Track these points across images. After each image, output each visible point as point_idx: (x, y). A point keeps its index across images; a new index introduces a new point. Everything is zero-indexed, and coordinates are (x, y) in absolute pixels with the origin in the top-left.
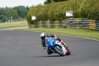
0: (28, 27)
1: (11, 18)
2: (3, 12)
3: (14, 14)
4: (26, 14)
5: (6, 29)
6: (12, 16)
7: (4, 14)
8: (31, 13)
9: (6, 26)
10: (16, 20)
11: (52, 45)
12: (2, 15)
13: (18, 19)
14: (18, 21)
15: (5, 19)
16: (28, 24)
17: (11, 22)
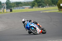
0: (58, 10)
1: (48, 5)
2: (43, 1)
3: (49, 2)
4: (57, 2)
5: (44, 12)
6: (48, 3)
7: (43, 2)
8: (60, 2)
9: (44, 10)
10: (51, 6)
11: (28, 27)
12: (42, 3)
13: (52, 5)
14: (52, 6)
15: (44, 5)
16: (58, 9)
17: (47, 7)
